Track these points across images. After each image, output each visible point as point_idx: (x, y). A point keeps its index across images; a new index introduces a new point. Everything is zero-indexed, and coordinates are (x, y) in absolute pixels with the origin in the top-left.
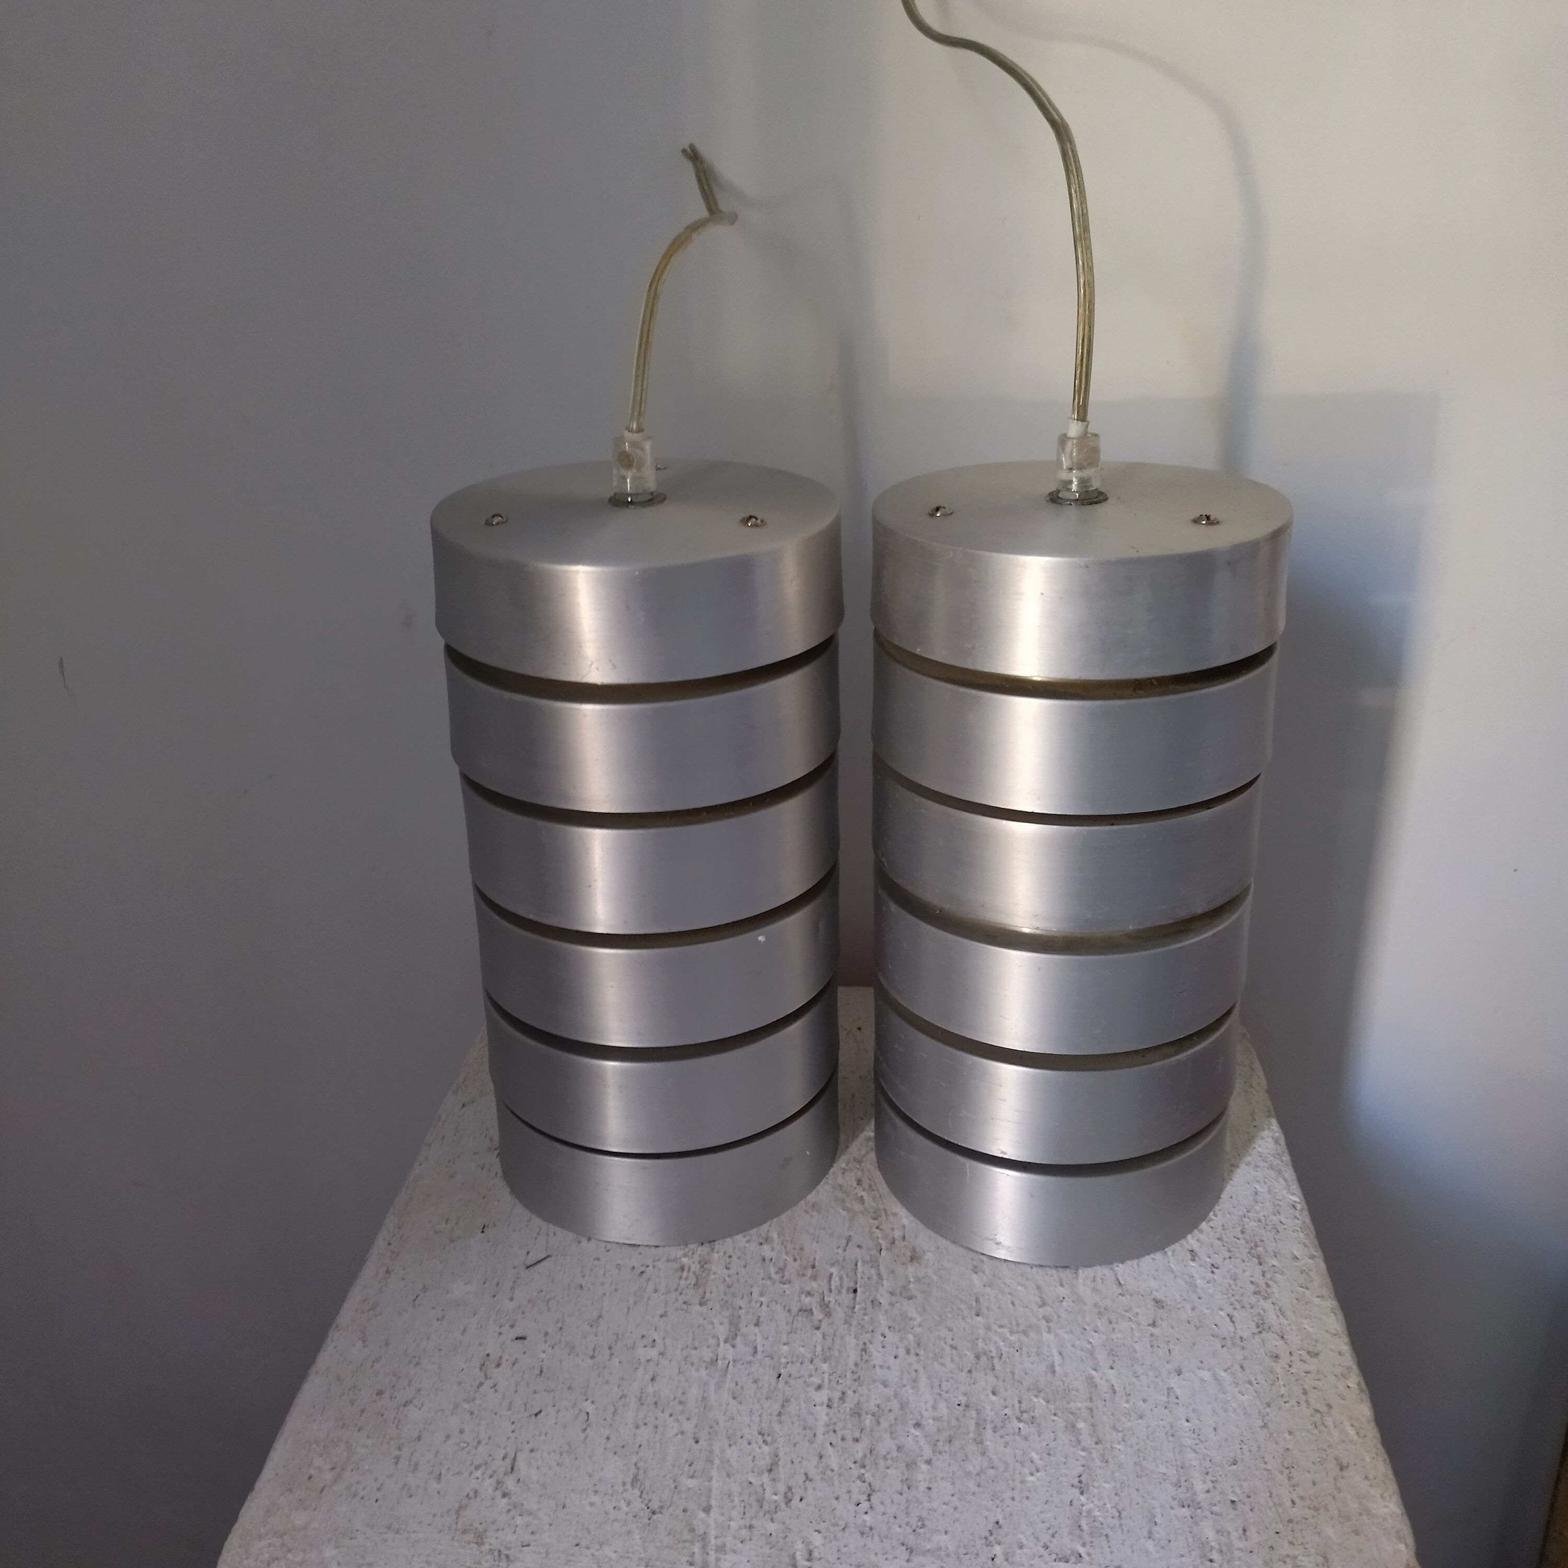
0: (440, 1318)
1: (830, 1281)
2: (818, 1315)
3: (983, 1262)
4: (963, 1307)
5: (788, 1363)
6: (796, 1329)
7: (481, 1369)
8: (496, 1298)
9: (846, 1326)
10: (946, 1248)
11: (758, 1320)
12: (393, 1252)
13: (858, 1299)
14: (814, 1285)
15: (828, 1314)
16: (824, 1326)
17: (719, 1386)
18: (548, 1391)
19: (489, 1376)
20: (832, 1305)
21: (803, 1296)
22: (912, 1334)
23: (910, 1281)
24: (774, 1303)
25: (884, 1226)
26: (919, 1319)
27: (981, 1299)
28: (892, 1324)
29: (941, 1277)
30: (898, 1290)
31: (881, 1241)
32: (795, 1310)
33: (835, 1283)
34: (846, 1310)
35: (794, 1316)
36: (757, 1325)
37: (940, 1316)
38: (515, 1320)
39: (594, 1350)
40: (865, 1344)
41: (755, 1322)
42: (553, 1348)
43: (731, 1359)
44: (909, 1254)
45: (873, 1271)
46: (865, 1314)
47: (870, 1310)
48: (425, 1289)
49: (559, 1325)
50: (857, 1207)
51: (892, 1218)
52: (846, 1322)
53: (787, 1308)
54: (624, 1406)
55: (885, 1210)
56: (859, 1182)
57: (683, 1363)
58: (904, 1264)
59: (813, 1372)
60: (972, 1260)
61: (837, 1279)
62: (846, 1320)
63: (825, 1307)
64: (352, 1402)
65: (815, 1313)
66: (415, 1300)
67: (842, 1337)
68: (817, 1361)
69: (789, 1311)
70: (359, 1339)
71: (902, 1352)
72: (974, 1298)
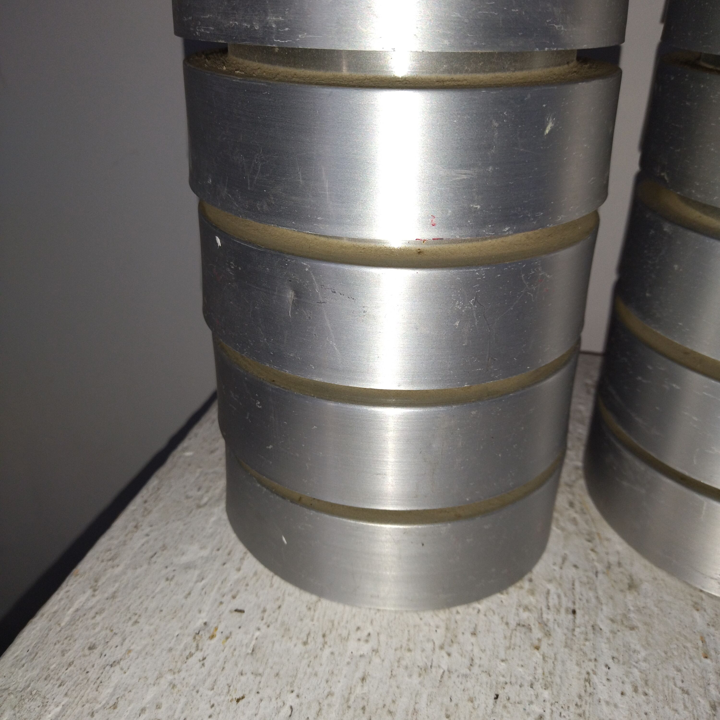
0: (170, 578)
1: (547, 598)
2: (537, 633)
3: (702, 599)
4: (689, 645)
5: (506, 683)
6: (515, 645)
7: (194, 638)
8: (225, 566)
9: (567, 650)
10: (663, 580)
11: (475, 629)
12: (146, 509)
13: (578, 621)
14: (532, 599)
15: (548, 634)
16: (544, 647)
17: (431, 700)
18: (256, 674)
19: (200, 647)
20: (551, 624)
21: (521, 610)
22: (637, 668)
23: (629, 610)
24: (492, 613)
25: (599, 549)
26: (643, 654)
27: (707, 640)
28: (616, 655)
29: (661, 610)
30: (619, 618)
31: (596, 564)
32: (513, 624)
33: (553, 601)
34: (566, 631)
35: (512, 630)
36: (474, 634)
37: (666, 653)
38: (238, 592)
39: (309, 634)
40: (588, 673)
41: (472, 630)
42: (268, 626)
43: (445, 668)
44: (626, 581)
45: (591, 594)
46: (586, 640)
47: (591, 636)
48: (164, 548)
49: (278, 603)
50: (571, 527)
51: (606, 543)
52: (566, 646)
53: (505, 620)
54: (329, 705)
55: (598, 534)
56: (571, 505)
57: (396, 664)
58: (622, 591)
59: (534, 698)
60: (692, 596)
61: (555, 597)
62: (566, 643)
63: (543, 624)
64: (63, 653)
65: (533, 630)
66: (152, 557)
67: (563, 662)
68: (537, 686)
69: (507, 624)
70: (91, 588)
71: (628, 689)
72: (699, 638)
